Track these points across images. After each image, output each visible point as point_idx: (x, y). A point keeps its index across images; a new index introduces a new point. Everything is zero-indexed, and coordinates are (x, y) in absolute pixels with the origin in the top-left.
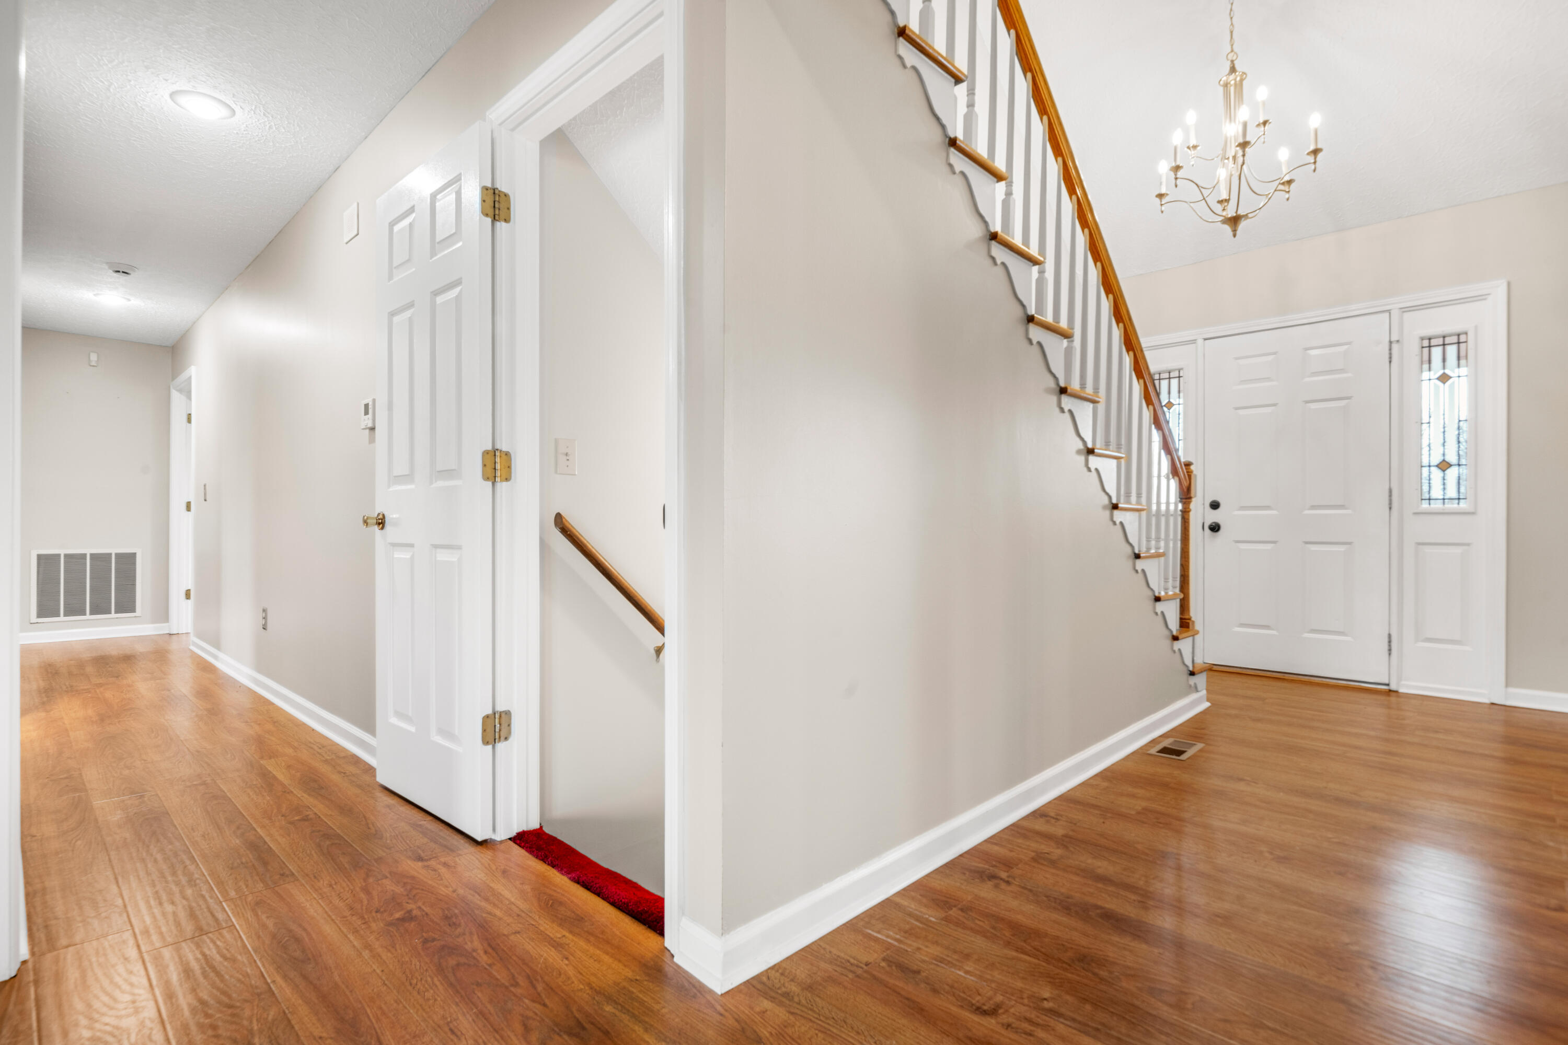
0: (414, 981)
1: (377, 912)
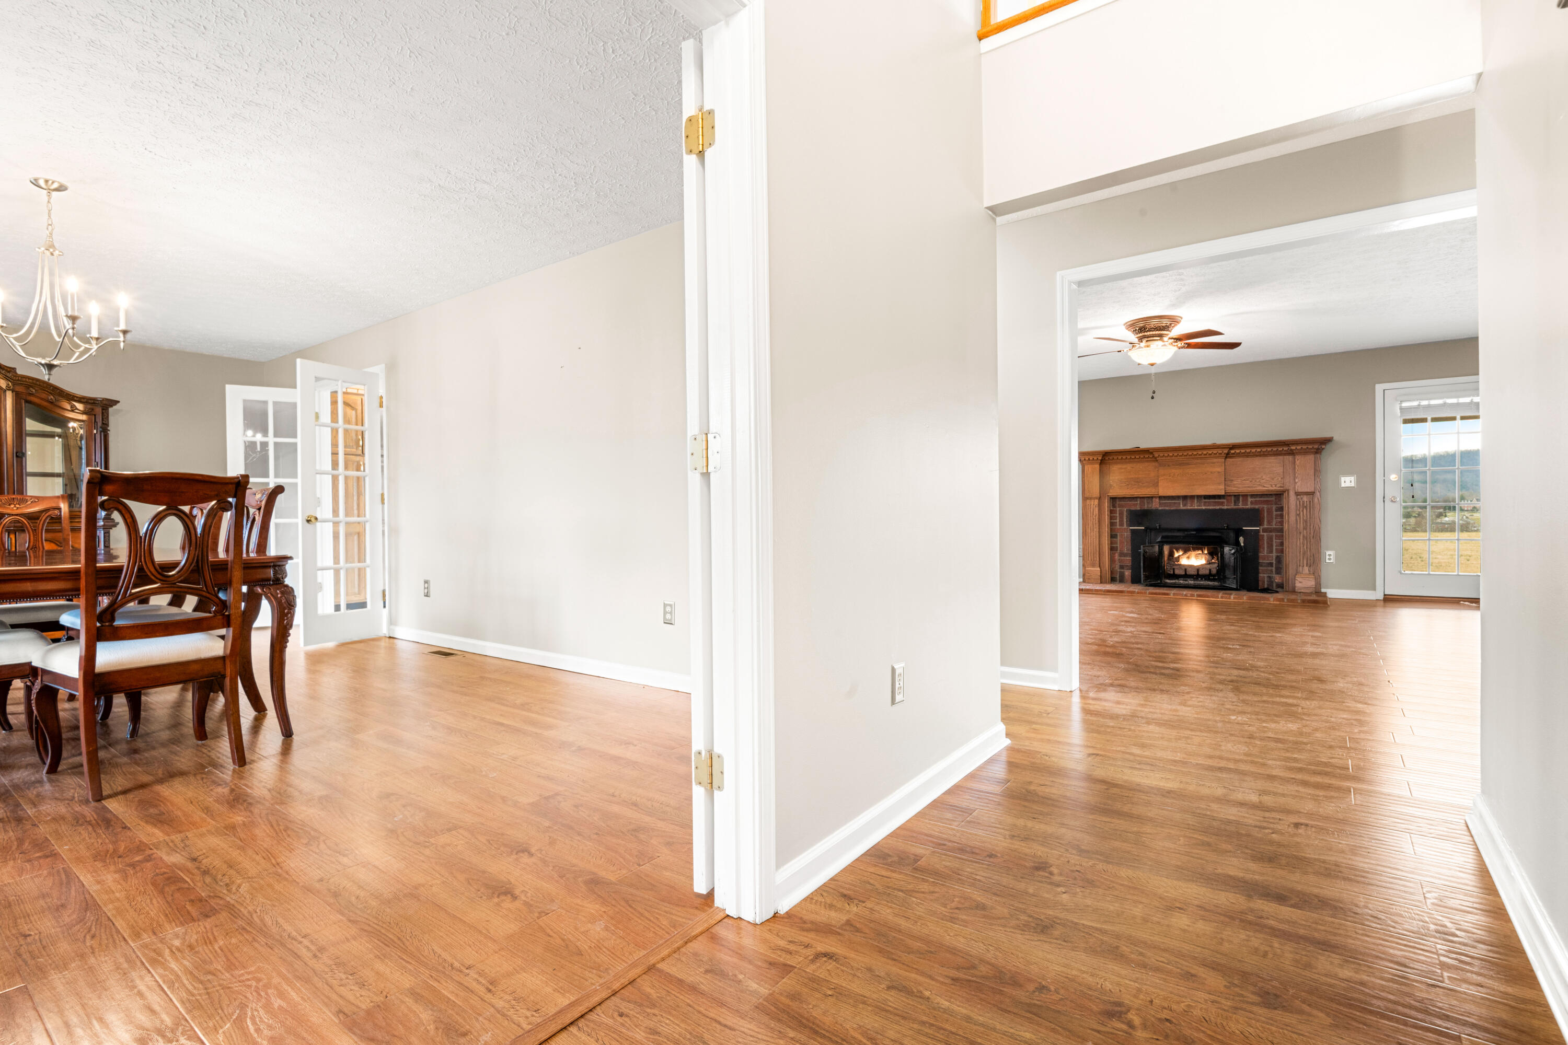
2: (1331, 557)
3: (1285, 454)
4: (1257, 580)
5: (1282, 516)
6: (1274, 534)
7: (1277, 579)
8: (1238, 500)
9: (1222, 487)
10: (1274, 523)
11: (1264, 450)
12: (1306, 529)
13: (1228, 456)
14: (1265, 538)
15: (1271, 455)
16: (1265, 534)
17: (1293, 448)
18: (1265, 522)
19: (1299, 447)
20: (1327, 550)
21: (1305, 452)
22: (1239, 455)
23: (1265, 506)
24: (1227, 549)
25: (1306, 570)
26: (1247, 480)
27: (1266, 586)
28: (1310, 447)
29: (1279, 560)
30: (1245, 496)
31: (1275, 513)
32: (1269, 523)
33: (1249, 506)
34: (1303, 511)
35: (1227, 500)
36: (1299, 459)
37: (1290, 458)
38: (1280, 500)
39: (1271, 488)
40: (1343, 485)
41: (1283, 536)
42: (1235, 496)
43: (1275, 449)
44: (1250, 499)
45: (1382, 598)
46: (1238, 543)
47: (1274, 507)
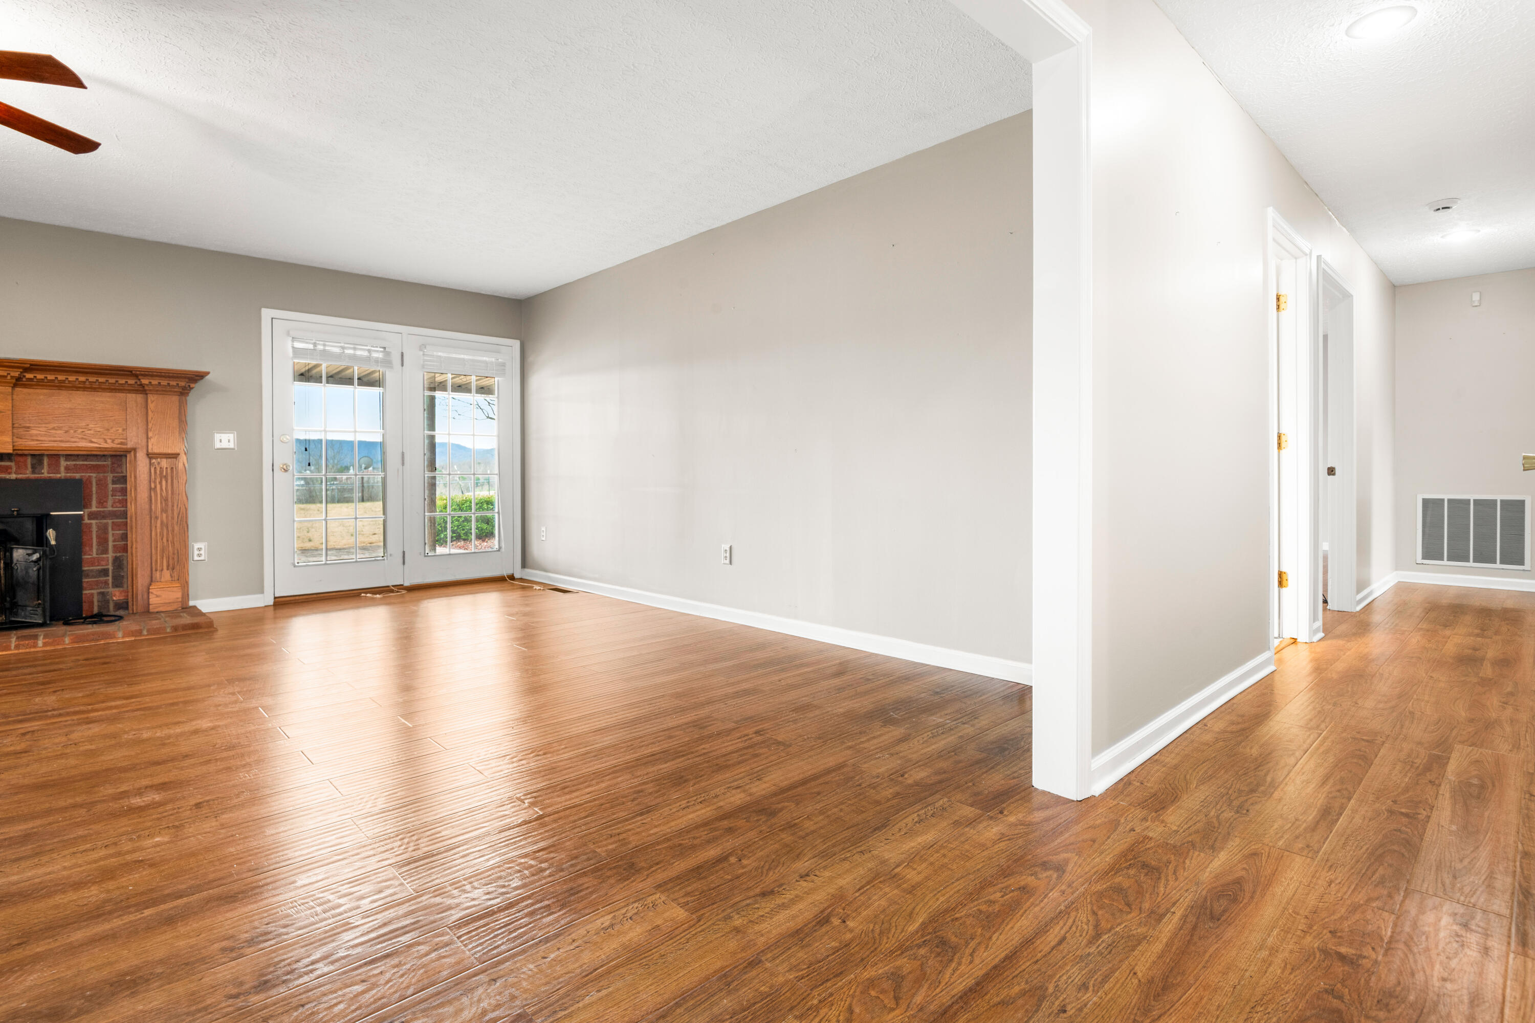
0: (1259, 1009)
1: (1330, 932)
2: (202, 552)
3: (130, 391)
4: (79, 602)
5: (124, 491)
6: (110, 522)
7: (117, 595)
8: (41, 463)
9: (8, 439)
10: (110, 502)
11: (92, 379)
12: (166, 511)
13: (18, 382)
14: (94, 529)
15: (104, 390)
16: (94, 522)
17: (145, 381)
18: (94, 502)
19: (155, 382)
20: (196, 541)
21: (162, 391)
22: (41, 384)
23: (94, 475)
24: (19, 554)
25: (167, 574)
26: (60, 428)
27: (96, 610)
28: (173, 383)
29: (119, 563)
30: (55, 457)
31: (111, 486)
32: (101, 503)
33: (62, 475)
34: (160, 483)
35: (17, 463)
36: (154, 401)
37: (139, 398)
38: (120, 466)
39: (106, 446)
40: (218, 445)
41: (126, 524)
42: (33, 456)
43: (112, 381)
44: (63, 463)
45: (271, 603)
46: (41, 540)
47: (110, 477)
